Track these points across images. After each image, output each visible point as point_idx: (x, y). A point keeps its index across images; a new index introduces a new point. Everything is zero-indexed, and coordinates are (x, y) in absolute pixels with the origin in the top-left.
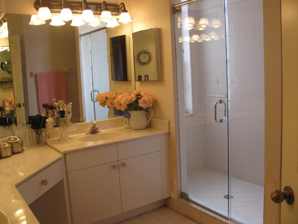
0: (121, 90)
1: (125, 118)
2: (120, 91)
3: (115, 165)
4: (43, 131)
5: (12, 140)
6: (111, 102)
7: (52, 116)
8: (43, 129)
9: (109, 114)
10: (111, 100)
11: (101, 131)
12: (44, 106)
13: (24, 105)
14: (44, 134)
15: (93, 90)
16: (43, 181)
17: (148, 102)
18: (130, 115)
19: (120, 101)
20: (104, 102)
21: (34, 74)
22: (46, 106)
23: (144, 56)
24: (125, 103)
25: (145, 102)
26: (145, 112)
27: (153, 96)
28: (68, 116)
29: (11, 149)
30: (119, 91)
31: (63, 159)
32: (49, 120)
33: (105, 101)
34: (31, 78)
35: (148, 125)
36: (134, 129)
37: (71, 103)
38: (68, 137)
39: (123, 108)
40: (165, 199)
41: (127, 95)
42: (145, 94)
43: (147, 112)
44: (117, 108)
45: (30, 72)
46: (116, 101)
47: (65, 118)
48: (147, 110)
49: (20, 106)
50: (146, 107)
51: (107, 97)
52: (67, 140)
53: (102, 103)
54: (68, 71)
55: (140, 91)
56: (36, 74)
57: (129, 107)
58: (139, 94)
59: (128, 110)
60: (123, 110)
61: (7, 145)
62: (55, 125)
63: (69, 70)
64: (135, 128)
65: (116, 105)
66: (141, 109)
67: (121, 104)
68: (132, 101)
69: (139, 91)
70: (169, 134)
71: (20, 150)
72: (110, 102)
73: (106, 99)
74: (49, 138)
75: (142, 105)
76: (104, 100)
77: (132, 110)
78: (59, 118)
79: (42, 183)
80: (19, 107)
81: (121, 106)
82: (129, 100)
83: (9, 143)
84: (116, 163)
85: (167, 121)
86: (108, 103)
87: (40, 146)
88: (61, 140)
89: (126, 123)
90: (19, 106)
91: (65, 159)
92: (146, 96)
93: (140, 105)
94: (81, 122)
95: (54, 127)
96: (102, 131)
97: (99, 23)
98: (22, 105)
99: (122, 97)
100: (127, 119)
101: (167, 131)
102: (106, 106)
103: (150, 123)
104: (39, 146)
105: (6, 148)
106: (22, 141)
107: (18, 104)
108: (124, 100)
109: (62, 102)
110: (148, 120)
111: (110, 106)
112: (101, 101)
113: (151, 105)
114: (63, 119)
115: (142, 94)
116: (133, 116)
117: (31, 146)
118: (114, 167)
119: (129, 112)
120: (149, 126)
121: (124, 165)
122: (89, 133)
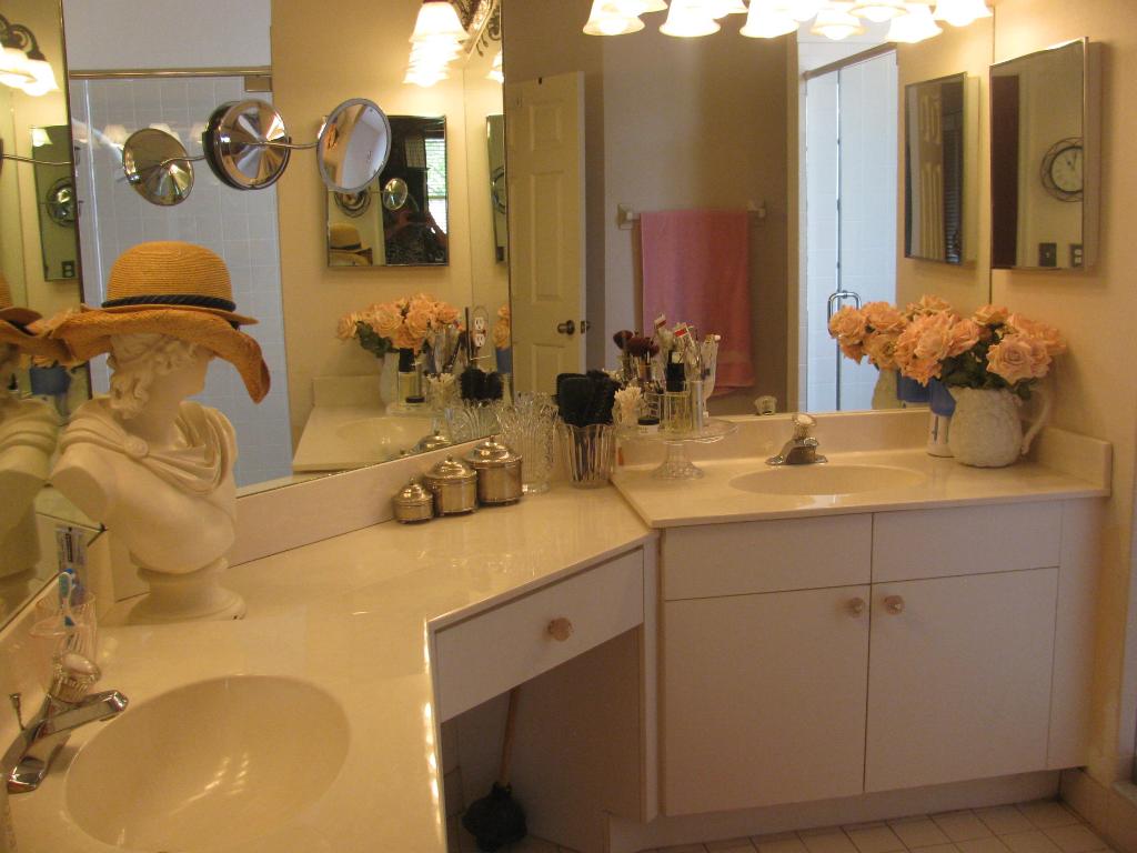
0: (934, 299)
1: (934, 416)
2: (927, 304)
3: (857, 599)
4: (600, 436)
5: (486, 457)
6: (885, 345)
7: (640, 382)
8: (601, 428)
9: (877, 391)
10: (885, 338)
11: (828, 456)
12: (618, 339)
13: (587, 327)
14: (602, 445)
15: (839, 291)
16: (553, 622)
17: (1031, 358)
18: (954, 402)
19: (915, 345)
20: (857, 342)
21: (630, 216)
22: (624, 339)
23: (1069, 163)
24: (934, 354)
25: (1013, 356)
26: (1014, 399)
27: (1057, 334)
28: (699, 387)
29: (472, 488)
30: (922, 302)
31: (650, 550)
32: (628, 396)
33: (865, 337)
34: (619, 228)
35: (1025, 451)
36: (962, 464)
37: (718, 337)
38: (690, 465)
39: (923, 374)
40: (1063, 773)
41: (944, 322)
42: (1025, 322)
43: (1023, 398)
44: (903, 373)
45: (619, 208)
46: (900, 341)
47: (684, 394)
48: (1024, 390)
49: (571, 331)
50: (1018, 377)
51: (872, 325)
52: (687, 477)
53: (849, 344)
54: (757, 212)
55: (1005, 311)
56: (636, 218)
57: (950, 374)
58: (998, 320)
59: (944, 384)
60: (923, 380)
61: (463, 471)
62: (645, 414)
63: (764, 206)
64: (967, 459)
65: (900, 358)
66: (998, 383)
67: (915, 357)
68: (961, 348)
69: (999, 310)
70: (1105, 501)
71: (508, 494)
72: (884, 342)
73: (869, 330)
74: (622, 463)
75: (1001, 366)
76: (858, 333)
77: (962, 385)
78: (661, 392)
79: (549, 628)
80: (565, 335)
81: (915, 365)
82: (948, 341)
83: (471, 466)
84: (863, 594)
85: (1105, 443)
86: (874, 346)
87: (588, 487)
88: (666, 476)
89: (936, 433)
90: (569, 329)
91: (659, 552)
92: (1023, 332)
93: (993, 367)
94: (758, 414)
95: (642, 422)
96: (833, 458)
97: (858, 23)
98: (578, 327)
99: (925, 329)
100: (942, 420)
101: (1097, 486)
102: (865, 359)
103: (1036, 443)
104: (581, 487)
105: (458, 482)
106: (520, 462)
107: (564, 322)
108: (929, 341)
109: (683, 331)
110: (1025, 428)
111: (878, 360)
112: (847, 337)
113: (1042, 371)
114: (676, 395)
115: (1010, 321)
116: (962, 411)
117: (552, 486)
118: (853, 606)
119: (950, 390)
120: (1029, 459)
121: (892, 604)
122: (778, 458)
